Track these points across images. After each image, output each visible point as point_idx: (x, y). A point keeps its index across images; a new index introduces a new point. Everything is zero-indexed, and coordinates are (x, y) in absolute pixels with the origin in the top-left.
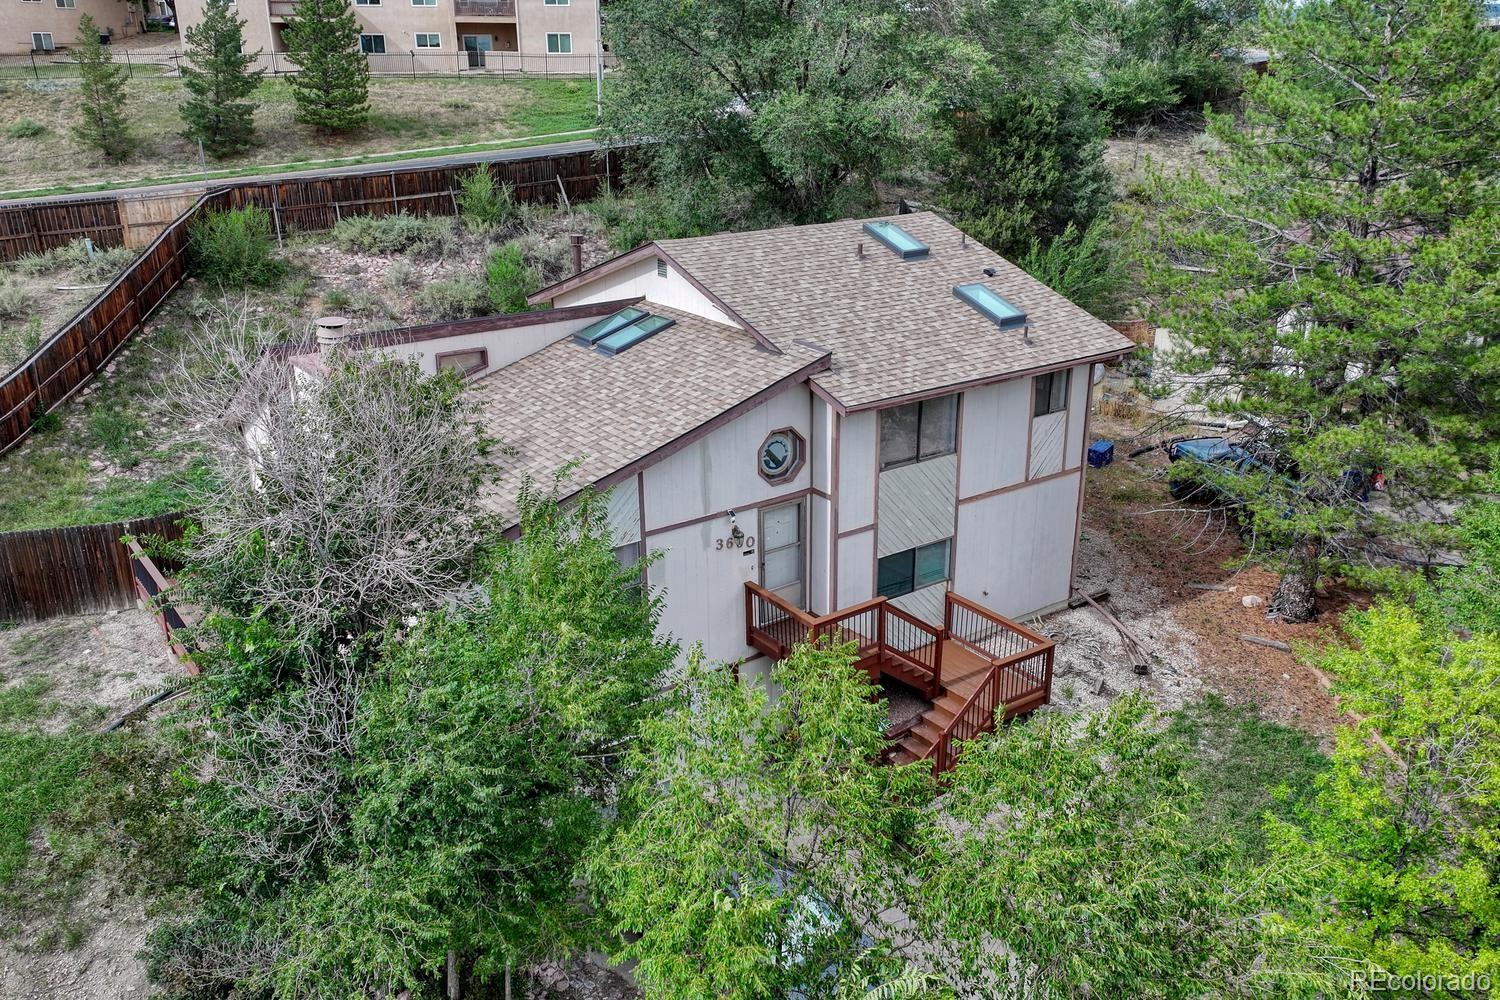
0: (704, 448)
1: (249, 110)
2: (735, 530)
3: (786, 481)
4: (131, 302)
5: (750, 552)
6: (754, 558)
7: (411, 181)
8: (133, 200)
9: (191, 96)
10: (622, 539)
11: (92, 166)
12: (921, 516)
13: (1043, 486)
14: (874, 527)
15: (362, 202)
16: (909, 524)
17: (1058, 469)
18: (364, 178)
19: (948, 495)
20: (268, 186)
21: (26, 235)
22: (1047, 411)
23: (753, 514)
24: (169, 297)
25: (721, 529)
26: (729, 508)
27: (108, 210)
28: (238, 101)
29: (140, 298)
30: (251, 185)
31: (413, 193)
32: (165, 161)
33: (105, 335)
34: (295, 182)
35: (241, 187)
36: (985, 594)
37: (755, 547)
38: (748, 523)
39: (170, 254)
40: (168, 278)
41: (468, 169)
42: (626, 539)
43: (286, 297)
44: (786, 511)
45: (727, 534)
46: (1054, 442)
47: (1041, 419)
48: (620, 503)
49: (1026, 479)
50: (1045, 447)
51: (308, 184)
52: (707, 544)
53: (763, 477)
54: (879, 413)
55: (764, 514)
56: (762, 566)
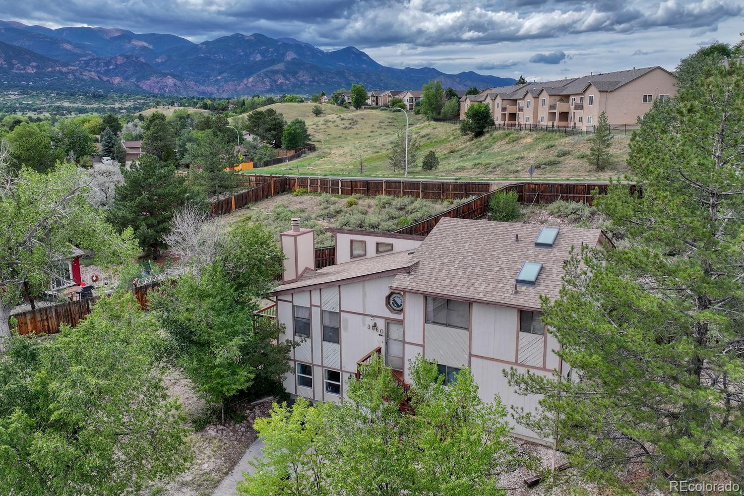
0: (364, 287)
2: (375, 324)
3: (397, 313)
5: (381, 335)
6: (383, 339)
12: (448, 352)
14: (423, 346)
15: (570, 195)
16: (441, 352)
17: (541, 365)
18: (574, 185)
19: (465, 350)
20: (537, 184)
21: (463, 193)
22: (530, 331)
23: (383, 321)
25: (369, 321)
26: (373, 314)
27: (486, 187)
30: (532, 183)
32: (616, 172)
34: (547, 184)
37: (384, 334)
38: (381, 324)
39: (481, 205)
42: (334, 309)
44: (398, 326)
45: (372, 324)
46: (535, 350)
47: (525, 334)
48: (333, 296)
49: (516, 362)
50: (528, 350)
51: (553, 185)
52: (364, 325)
53: (388, 307)
54: (426, 297)
55: (388, 323)
56: (386, 343)
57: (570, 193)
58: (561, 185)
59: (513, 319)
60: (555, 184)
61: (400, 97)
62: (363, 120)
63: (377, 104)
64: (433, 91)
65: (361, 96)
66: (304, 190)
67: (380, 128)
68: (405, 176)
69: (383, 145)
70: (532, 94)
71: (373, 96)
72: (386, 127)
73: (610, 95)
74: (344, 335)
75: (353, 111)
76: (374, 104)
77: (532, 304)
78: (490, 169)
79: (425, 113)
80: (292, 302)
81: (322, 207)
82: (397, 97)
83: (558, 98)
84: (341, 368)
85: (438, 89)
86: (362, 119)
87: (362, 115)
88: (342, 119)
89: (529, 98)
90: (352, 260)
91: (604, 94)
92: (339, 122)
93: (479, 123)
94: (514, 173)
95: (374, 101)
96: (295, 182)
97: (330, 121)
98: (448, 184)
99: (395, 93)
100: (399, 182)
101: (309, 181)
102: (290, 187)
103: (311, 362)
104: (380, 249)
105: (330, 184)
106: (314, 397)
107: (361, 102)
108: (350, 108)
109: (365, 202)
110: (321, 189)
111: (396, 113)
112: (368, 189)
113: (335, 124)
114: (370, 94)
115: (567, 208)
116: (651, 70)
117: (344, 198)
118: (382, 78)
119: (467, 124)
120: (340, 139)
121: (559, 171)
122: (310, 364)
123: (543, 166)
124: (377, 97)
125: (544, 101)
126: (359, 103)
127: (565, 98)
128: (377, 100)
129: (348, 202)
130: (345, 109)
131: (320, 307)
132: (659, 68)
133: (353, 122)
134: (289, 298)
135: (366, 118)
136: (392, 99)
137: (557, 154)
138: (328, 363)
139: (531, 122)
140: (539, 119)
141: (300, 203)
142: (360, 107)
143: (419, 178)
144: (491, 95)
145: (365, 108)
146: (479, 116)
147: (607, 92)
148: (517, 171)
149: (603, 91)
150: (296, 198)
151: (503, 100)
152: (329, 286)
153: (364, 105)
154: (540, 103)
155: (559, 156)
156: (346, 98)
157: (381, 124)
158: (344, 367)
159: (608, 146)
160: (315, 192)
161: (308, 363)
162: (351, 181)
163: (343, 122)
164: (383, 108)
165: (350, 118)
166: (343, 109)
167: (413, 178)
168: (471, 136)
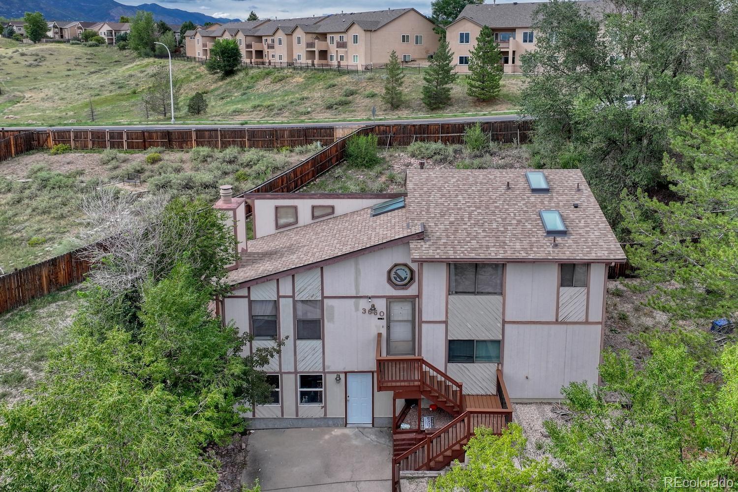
0: (357, 264)
1: (448, 90)
2: (373, 306)
3: (403, 289)
4: (313, 168)
5: (381, 319)
6: (384, 322)
7: (448, 128)
8: (339, 128)
9: (426, 84)
10: (312, 297)
11: (385, 110)
12: (477, 324)
13: (570, 327)
14: (446, 322)
15: (426, 135)
16: (470, 326)
17: (583, 319)
18: (428, 125)
19: (498, 317)
20: (389, 126)
21: (302, 139)
22: (571, 284)
23: (384, 301)
24: (332, 168)
25: (364, 304)
26: (370, 295)
27: (330, 131)
28: (444, 86)
29: (317, 167)
31: (448, 133)
32: (411, 110)
33: (297, 180)
34: (400, 125)
35: (379, 126)
36: (527, 378)
37: (385, 317)
38: (381, 305)
39: (337, 151)
40: (334, 160)
41: (471, 125)
42: (314, 297)
43: (372, 173)
44: (406, 304)
45: (368, 307)
46: (578, 304)
47: (566, 288)
48: (312, 281)
49: (557, 320)
50: (570, 305)
51: (405, 126)
52: (357, 309)
53: (390, 284)
54: (449, 265)
55: (390, 302)
56: (388, 328)
57: (424, 133)
58: (414, 126)
59: (553, 275)
60: (408, 125)
61: (95, 29)
62: (52, 56)
63: (62, 36)
64: (142, 23)
65: (39, 27)
66: (65, 147)
67: (78, 65)
68: (172, 122)
69: (102, 86)
70: (283, 30)
71: (55, 27)
72: (86, 65)
73: (374, 35)
74: (329, 328)
75: (30, 45)
76: (57, 37)
77: (582, 255)
78: (276, 111)
79: (136, 49)
80: (249, 297)
81: (110, 166)
82: (89, 29)
83: (314, 36)
84: (324, 369)
85: (149, 22)
86: (51, 54)
87: (49, 50)
88: (23, 55)
89: (280, 35)
90: (277, 231)
91: (369, 34)
92: (17, 57)
93: (229, 61)
94: (305, 114)
95: (57, 33)
96: (49, 136)
97: (5, 57)
98: (283, 130)
99: (86, 25)
100: (216, 130)
101: (72, 135)
102: (39, 143)
103: (278, 369)
104: (316, 214)
105: (108, 137)
106: (282, 415)
107: (40, 34)
108: (25, 41)
109: (172, 157)
110: (93, 144)
111: (94, 48)
112: (169, 141)
113: (13, 60)
114: (50, 25)
115: (427, 149)
116: (406, 12)
117: (135, 153)
118: (42, 5)
119: (215, 62)
120: (27, 79)
121: (355, 111)
122: (277, 373)
123: (335, 107)
124: (61, 29)
125: (299, 39)
126: (37, 34)
127: (323, 36)
128: (61, 32)
129: (148, 158)
130: (17, 42)
131: (293, 297)
132: (413, 10)
133: (39, 59)
134: (244, 292)
135: (55, 53)
136: (82, 31)
137: (345, 93)
138: (304, 367)
139: (285, 60)
140: (295, 57)
141: (68, 163)
142: (39, 41)
143: (191, 124)
144: (230, 30)
145: (47, 42)
146: (228, 54)
147: (371, 31)
148: (308, 113)
149: (368, 31)
150: (56, 158)
151: (246, 36)
152: (310, 269)
153: (43, 38)
154: (295, 41)
155: (346, 96)
156: (15, 28)
157: (79, 61)
158: (329, 367)
159: (400, 85)
160: (84, 148)
161: (274, 372)
162: (143, 132)
163: (24, 58)
164: (74, 42)
165: (34, 53)
166: (14, 42)
167: (184, 124)
168: (220, 75)
